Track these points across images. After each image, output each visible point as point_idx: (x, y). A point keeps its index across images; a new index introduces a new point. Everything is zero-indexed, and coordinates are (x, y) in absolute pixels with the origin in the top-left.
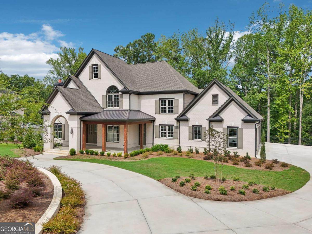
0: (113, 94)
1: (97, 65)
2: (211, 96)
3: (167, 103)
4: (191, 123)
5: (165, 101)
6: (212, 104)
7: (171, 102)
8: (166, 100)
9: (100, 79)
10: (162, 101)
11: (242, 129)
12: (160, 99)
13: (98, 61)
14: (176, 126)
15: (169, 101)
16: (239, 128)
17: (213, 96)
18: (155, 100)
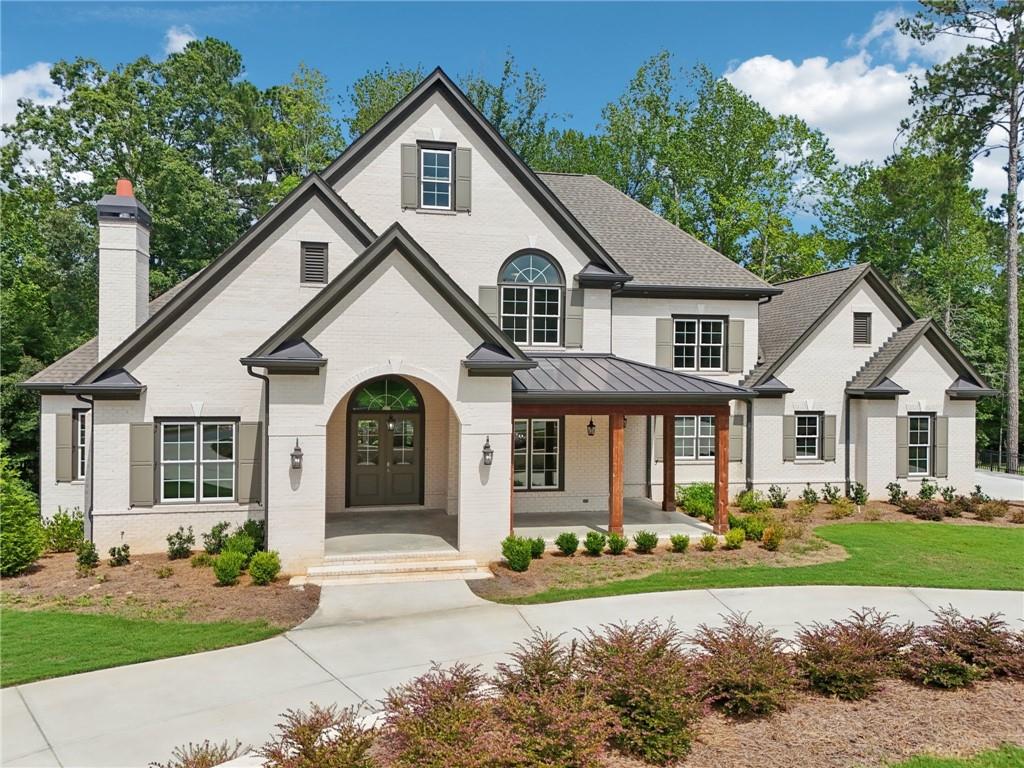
0: (531, 287)
1: (451, 146)
2: (852, 318)
3: (698, 332)
4: (792, 404)
5: (691, 326)
6: (855, 342)
7: (714, 327)
8: (696, 321)
9: (469, 211)
10: (679, 326)
11: (946, 418)
12: (674, 316)
13: (458, 132)
14: (735, 416)
15: (706, 327)
16: (938, 414)
17: (857, 315)
18: (657, 320)
